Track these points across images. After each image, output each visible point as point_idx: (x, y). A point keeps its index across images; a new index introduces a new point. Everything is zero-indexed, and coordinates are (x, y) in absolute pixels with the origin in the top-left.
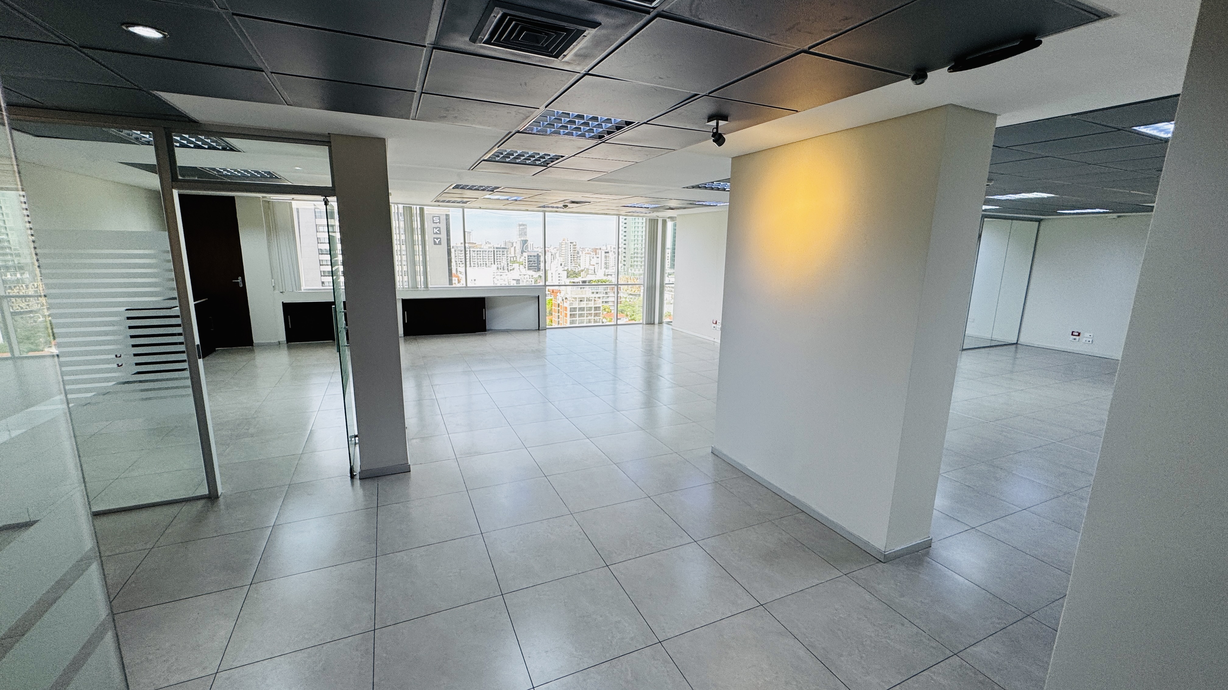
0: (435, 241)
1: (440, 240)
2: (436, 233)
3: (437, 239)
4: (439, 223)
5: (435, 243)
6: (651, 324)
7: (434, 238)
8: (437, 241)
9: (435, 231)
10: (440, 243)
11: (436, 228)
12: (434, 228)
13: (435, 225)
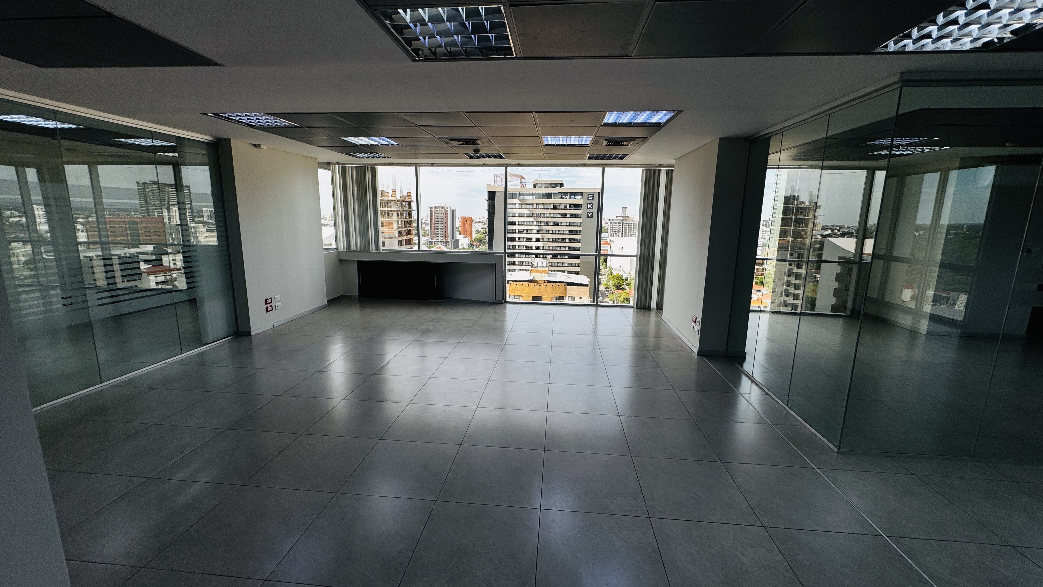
0: (588, 215)
1: (592, 214)
2: (590, 208)
3: (590, 213)
4: (593, 199)
5: (588, 216)
6: (644, 308)
7: (587, 212)
8: (590, 215)
9: (589, 206)
10: (592, 216)
11: (590, 204)
12: (588, 204)
13: (590, 202)
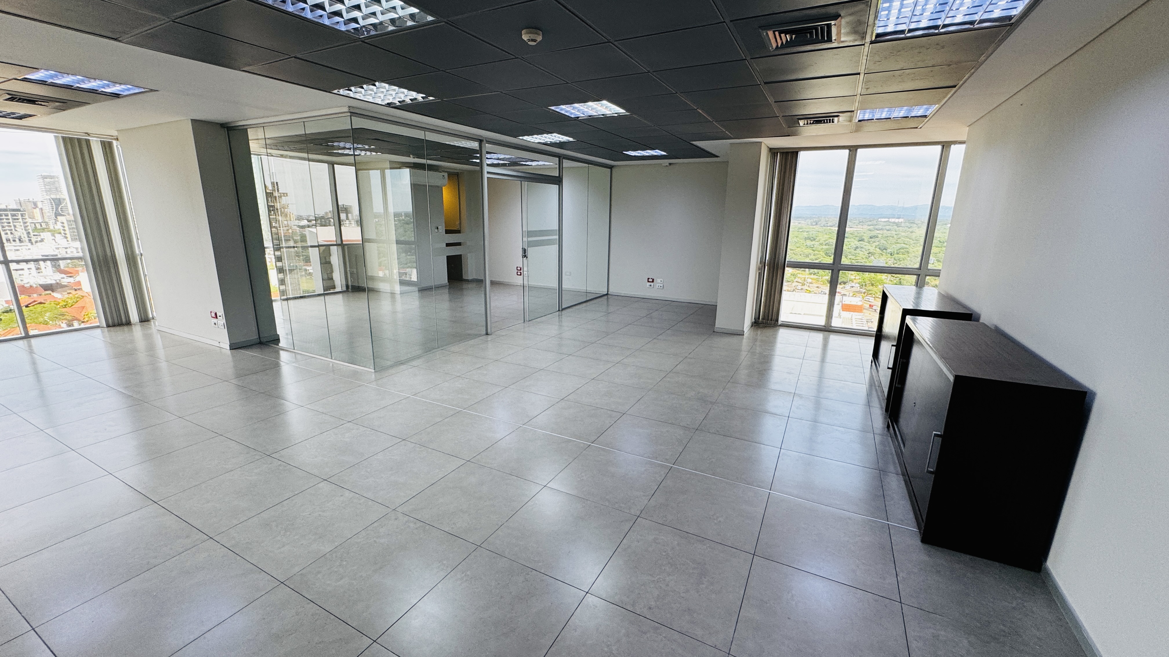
6: (120, 324)
